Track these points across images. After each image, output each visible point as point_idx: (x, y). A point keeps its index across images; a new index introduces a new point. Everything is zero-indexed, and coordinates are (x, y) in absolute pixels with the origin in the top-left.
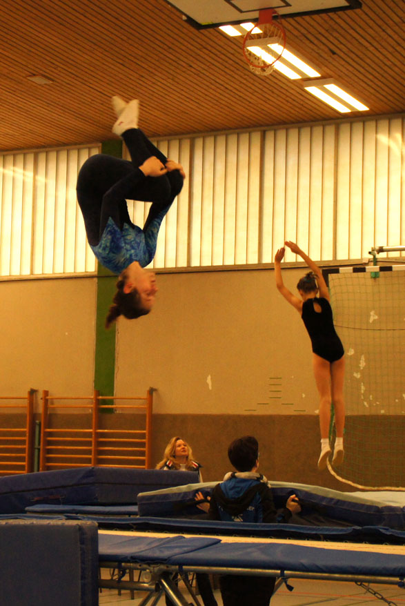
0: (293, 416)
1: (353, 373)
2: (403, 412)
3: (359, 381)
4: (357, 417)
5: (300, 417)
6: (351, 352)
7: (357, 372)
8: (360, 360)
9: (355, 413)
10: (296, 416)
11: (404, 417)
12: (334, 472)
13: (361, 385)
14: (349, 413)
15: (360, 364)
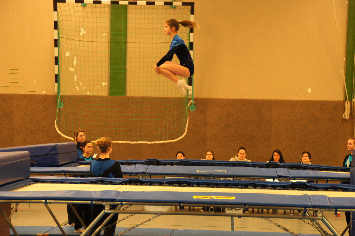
0: (27, 95)
1: (69, 68)
2: (102, 94)
3: (73, 73)
4: (72, 96)
5: (32, 95)
6: (67, 54)
7: (72, 67)
8: (74, 60)
9: (71, 94)
10: (29, 95)
11: (103, 97)
12: (60, 131)
13: (74, 76)
14: (67, 94)
15: (74, 62)
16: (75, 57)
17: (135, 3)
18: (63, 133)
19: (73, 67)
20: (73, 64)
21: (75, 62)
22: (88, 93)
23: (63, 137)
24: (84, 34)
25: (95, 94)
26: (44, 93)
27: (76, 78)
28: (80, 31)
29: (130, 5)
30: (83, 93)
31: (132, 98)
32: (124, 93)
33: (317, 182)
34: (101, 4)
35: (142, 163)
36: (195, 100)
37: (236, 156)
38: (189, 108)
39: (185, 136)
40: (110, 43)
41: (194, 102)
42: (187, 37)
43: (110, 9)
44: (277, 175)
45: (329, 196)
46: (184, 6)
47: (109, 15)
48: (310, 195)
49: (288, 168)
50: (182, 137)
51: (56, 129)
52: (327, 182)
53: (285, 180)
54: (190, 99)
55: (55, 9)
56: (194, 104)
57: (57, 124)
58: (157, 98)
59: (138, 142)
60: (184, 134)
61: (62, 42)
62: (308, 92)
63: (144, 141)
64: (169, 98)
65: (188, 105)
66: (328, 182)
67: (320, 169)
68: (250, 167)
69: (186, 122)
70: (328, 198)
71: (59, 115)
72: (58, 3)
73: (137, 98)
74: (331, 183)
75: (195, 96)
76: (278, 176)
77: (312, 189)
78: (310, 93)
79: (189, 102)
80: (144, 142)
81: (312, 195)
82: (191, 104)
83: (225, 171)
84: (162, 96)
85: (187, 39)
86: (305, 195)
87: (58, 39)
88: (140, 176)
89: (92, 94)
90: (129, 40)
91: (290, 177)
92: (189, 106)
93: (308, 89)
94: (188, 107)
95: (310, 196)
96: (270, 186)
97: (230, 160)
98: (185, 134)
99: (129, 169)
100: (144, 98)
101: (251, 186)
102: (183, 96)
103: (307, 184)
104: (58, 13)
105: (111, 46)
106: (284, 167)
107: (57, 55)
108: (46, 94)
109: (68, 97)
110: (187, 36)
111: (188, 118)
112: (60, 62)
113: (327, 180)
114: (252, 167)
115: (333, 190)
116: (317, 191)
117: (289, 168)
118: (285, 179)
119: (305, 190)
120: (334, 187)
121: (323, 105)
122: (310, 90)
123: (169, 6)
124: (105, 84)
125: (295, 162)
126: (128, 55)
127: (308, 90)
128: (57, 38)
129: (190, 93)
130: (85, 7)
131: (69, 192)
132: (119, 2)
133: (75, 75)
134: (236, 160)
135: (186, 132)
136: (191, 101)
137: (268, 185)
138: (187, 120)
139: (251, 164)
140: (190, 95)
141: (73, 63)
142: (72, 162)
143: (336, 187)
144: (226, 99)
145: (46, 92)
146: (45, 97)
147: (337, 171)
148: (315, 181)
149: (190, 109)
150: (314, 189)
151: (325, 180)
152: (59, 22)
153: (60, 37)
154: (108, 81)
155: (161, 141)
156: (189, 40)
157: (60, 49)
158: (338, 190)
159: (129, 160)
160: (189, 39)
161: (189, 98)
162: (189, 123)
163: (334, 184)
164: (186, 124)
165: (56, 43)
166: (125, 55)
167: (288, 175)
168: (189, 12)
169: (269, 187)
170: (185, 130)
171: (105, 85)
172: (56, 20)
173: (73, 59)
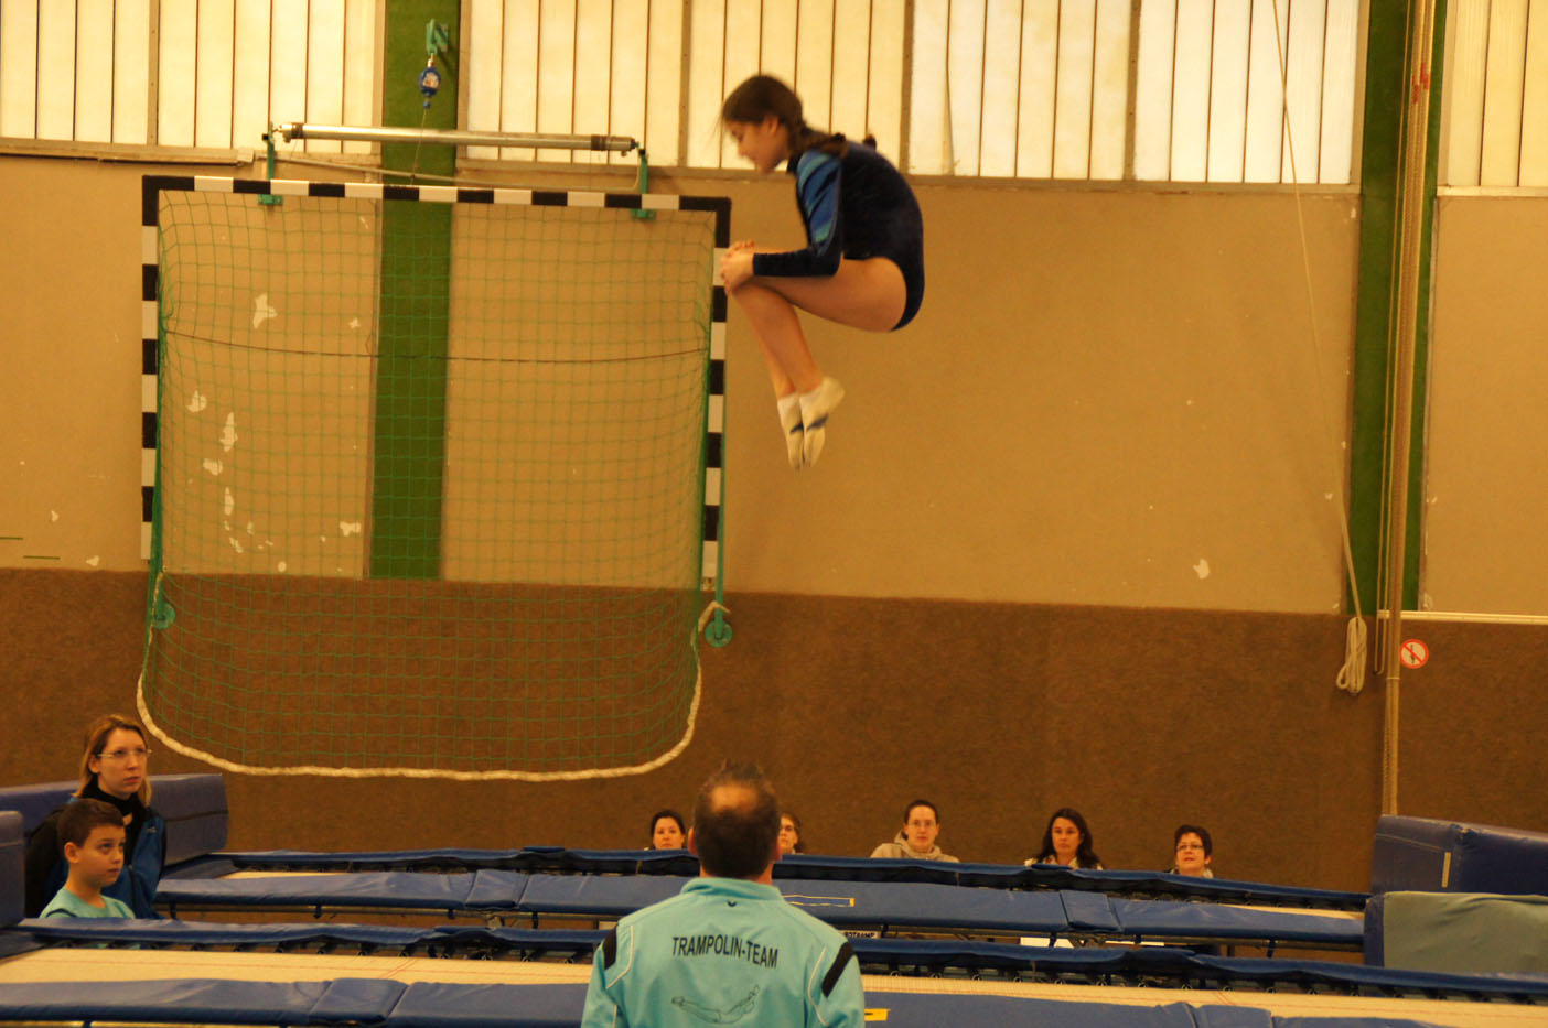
0: (20, 571)
1: (202, 462)
2: (340, 570)
3: (219, 482)
4: (211, 577)
5: (43, 574)
6: (197, 404)
7: (215, 458)
8: (224, 425)
9: (208, 569)
10: (30, 573)
11: (343, 584)
12: (158, 727)
13: (224, 494)
14: (192, 568)
15: (223, 436)
16: (231, 417)
17: (487, 197)
18: (170, 735)
19: (218, 454)
20: (222, 445)
21: (229, 438)
22: (282, 567)
23: (172, 751)
24: (267, 322)
25: (312, 569)
26: (94, 562)
27: (229, 500)
28: (252, 310)
29: (465, 206)
30: (259, 568)
31: (465, 589)
32: (435, 569)
33: (1230, 952)
34: (341, 200)
35: (502, 865)
36: (731, 599)
37: (899, 834)
38: (703, 633)
39: (686, 750)
40: (376, 360)
41: (723, 608)
42: (698, 339)
43: (381, 219)
44: (1065, 922)
45: (1275, 1012)
46: (687, 214)
47: (376, 244)
48: (1197, 1005)
49: (1112, 893)
50: (674, 753)
51: (142, 715)
52: (1270, 955)
53: (1096, 941)
54: (710, 597)
55: (150, 216)
56: (726, 619)
57: (145, 697)
58: (571, 592)
59: (488, 775)
60: (680, 739)
61: (176, 354)
62: (1195, 574)
63: (513, 769)
64: (622, 592)
65: (702, 621)
66: (1275, 954)
67: (1242, 898)
68: (955, 884)
69: (693, 692)
70: (1273, 1019)
71: (157, 659)
72: (161, 192)
73: (486, 589)
74: (1286, 957)
75: (729, 584)
76: (1071, 924)
77: (1207, 982)
78: (1204, 580)
79: (705, 607)
80: (515, 775)
81: (1208, 1009)
82: (712, 618)
83: (852, 902)
84: (593, 583)
85: (700, 347)
86: (1179, 1007)
87: (158, 341)
88: (492, 918)
89: (296, 572)
90: (457, 347)
91: (1121, 930)
92: (705, 627)
93: (1198, 564)
94: (700, 629)
95: (1198, 1010)
96: (1034, 965)
97: (871, 852)
98: (683, 744)
99: (447, 889)
100: (517, 589)
101: (958, 966)
102: (680, 585)
103: (1191, 958)
104: (160, 234)
105: (381, 371)
106: (1096, 886)
107: (150, 406)
108: (101, 568)
109: (192, 581)
110: (701, 333)
111: (699, 676)
112: (164, 436)
113: (1272, 945)
114: (962, 885)
115: (1295, 985)
116: (1227, 989)
117: (1115, 891)
118: (1098, 938)
119: (1179, 988)
120: (1300, 973)
121: (1257, 630)
122: (1203, 570)
123: (625, 213)
124: (350, 528)
125: (1140, 868)
126: (454, 410)
127: (1195, 567)
128: (154, 336)
129: (710, 569)
130: (277, 208)
131: (190, 984)
132: (417, 191)
133: (227, 491)
134: (898, 856)
135: (689, 734)
136: (714, 605)
137: (1028, 961)
138: (693, 684)
139: (958, 871)
140: (710, 580)
141: (222, 440)
142: (207, 857)
143: (1308, 975)
144: (859, 600)
145: (100, 562)
146: (97, 583)
147: (1311, 908)
148: (1224, 949)
149: (709, 638)
150: (1214, 983)
151: (1264, 945)
152: (162, 270)
153: (166, 332)
154: (366, 519)
155: (585, 768)
156: (706, 352)
157: (166, 381)
158: (1316, 986)
159: (448, 850)
160: (709, 349)
161: (704, 593)
162: (703, 696)
163: (1298, 961)
164: (690, 700)
165: (152, 355)
166: (441, 408)
167: (1113, 923)
168: (710, 239)
169: (1030, 969)
170: (686, 727)
171: (353, 535)
172: (153, 261)
173: (221, 425)
